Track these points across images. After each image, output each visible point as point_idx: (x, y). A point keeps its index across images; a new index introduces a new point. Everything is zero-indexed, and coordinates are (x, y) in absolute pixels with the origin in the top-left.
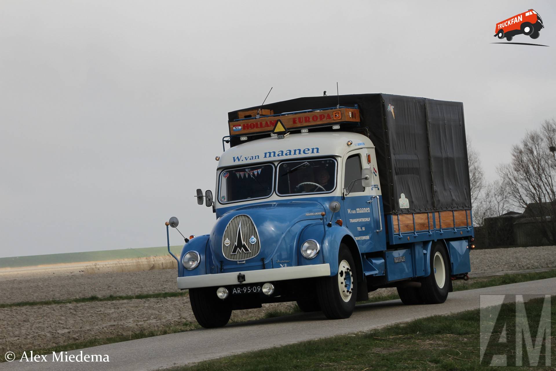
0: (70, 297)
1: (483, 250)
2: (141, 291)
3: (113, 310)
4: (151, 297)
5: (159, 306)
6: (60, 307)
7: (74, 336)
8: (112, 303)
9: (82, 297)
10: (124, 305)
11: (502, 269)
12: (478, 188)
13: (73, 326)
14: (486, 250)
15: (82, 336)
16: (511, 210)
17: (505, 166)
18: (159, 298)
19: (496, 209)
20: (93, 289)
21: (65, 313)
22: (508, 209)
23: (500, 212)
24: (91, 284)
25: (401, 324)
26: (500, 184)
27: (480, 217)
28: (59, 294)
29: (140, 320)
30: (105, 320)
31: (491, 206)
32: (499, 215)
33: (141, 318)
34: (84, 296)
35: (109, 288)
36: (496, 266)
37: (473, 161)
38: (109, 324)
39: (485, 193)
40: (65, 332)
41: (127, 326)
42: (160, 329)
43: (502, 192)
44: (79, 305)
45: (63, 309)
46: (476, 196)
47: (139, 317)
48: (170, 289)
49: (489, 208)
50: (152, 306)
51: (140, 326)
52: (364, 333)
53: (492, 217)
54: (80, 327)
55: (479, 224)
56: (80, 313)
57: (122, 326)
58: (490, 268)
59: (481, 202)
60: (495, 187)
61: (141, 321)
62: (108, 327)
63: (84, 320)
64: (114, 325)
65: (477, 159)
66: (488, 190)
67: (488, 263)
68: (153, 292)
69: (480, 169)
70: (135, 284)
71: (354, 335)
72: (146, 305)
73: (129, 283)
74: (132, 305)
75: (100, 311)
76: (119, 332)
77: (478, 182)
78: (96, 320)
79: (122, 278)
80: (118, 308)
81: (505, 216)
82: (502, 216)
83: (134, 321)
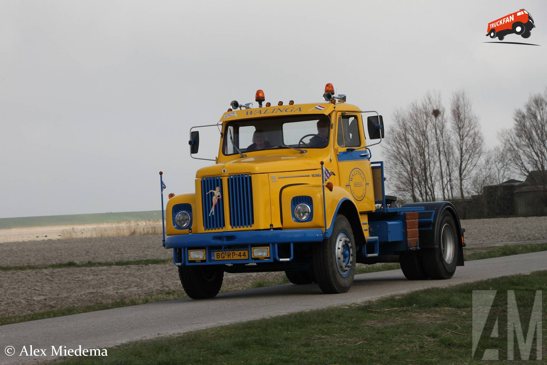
0: (46, 263)
1: (481, 220)
2: (121, 258)
3: (92, 277)
4: (131, 264)
5: (140, 273)
6: (36, 272)
7: (51, 303)
8: (90, 270)
9: (59, 262)
10: (104, 272)
11: (501, 240)
12: (478, 155)
13: (50, 293)
14: (485, 220)
15: (59, 304)
16: (512, 178)
17: (506, 131)
18: (140, 265)
19: (496, 176)
20: (70, 254)
21: (40, 279)
22: (508, 177)
23: (500, 180)
24: (68, 249)
25: (396, 296)
26: (501, 150)
27: (479, 185)
28: (34, 259)
29: (121, 287)
30: (84, 287)
31: (491, 174)
32: (500, 183)
33: (121, 285)
34: (61, 261)
35: (88, 254)
36: (496, 236)
37: (473, 125)
38: (88, 291)
39: (485, 160)
40: (41, 299)
41: (107, 294)
42: (143, 297)
43: (502, 158)
44: (55, 270)
45: (39, 275)
46: (475, 163)
47: (119, 285)
48: (152, 255)
49: (489, 175)
50: (133, 273)
51: (120, 294)
52: (357, 304)
53: (491, 185)
54: (57, 294)
55: (478, 192)
56: (56, 279)
57: (102, 293)
58: (489, 239)
59: (481, 169)
60: (495, 154)
61: (121, 289)
62: (86, 295)
63: (60, 286)
64: (93, 293)
65: (477, 124)
66: (488, 157)
67: (487, 233)
68: (134, 259)
69: (481, 135)
70: (115, 249)
71: (348, 307)
72: (127, 272)
73: (108, 249)
74: (111, 272)
75: (78, 278)
76: (98, 300)
77: (478, 148)
78: (74, 287)
79: (101, 244)
80: (97, 275)
81: (505, 184)
82: (503, 184)
83: (114, 289)
